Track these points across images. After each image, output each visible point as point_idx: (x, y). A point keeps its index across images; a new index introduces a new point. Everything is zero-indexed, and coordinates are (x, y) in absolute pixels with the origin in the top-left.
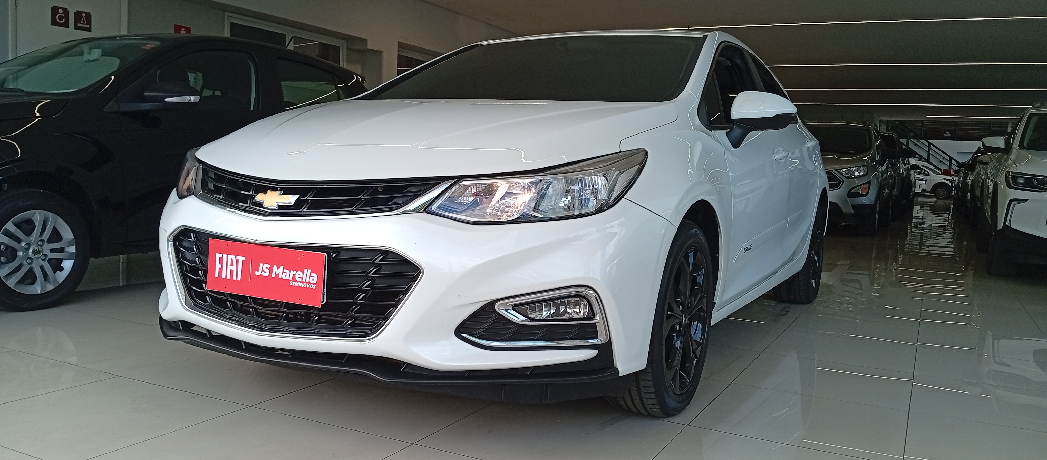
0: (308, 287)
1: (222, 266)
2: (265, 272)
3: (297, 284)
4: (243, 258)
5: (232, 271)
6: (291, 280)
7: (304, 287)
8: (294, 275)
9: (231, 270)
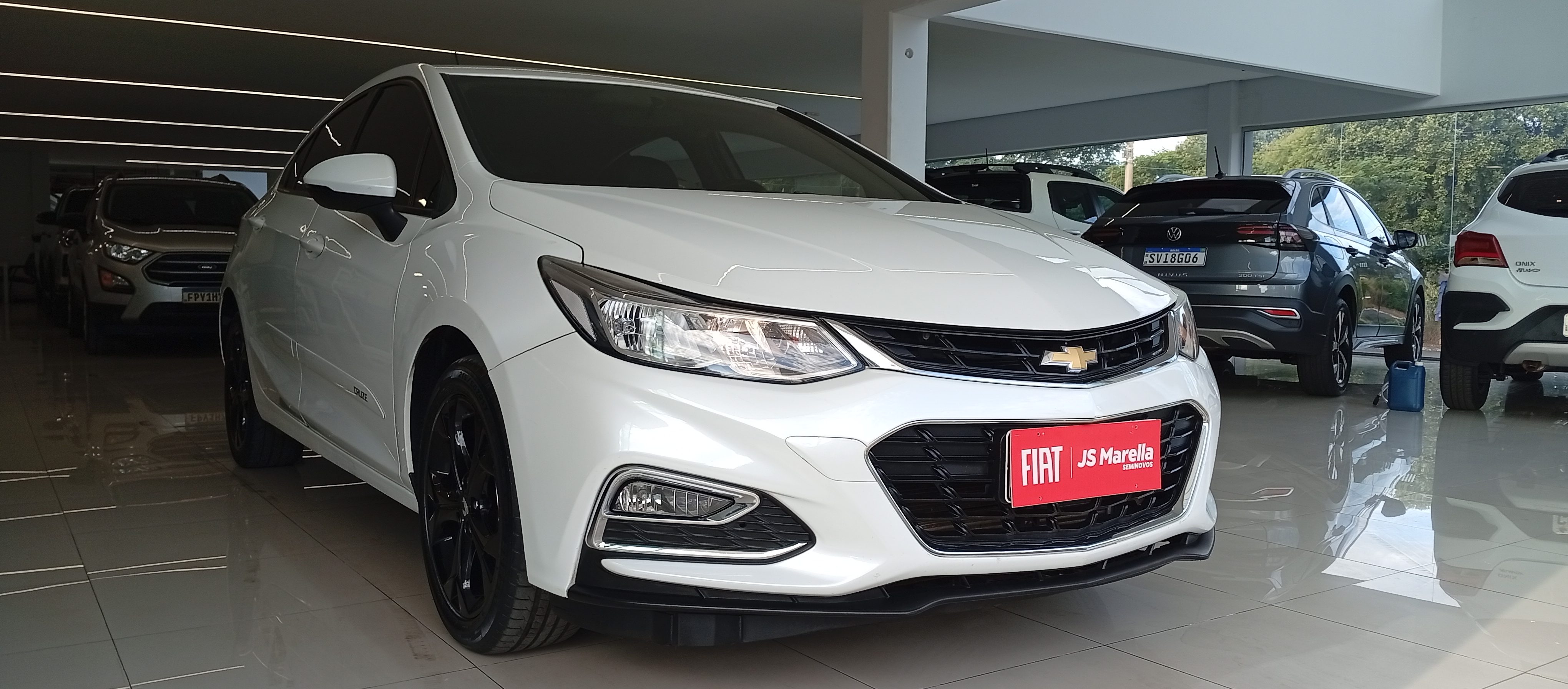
0: (1144, 467)
1: (1031, 468)
2: (1091, 461)
3: (1131, 467)
4: (1060, 448)
5: (1046, 471)
6: (1124, 464)
7: (1140, 467)
8: (1127, 455)
9: (1045, 469)
